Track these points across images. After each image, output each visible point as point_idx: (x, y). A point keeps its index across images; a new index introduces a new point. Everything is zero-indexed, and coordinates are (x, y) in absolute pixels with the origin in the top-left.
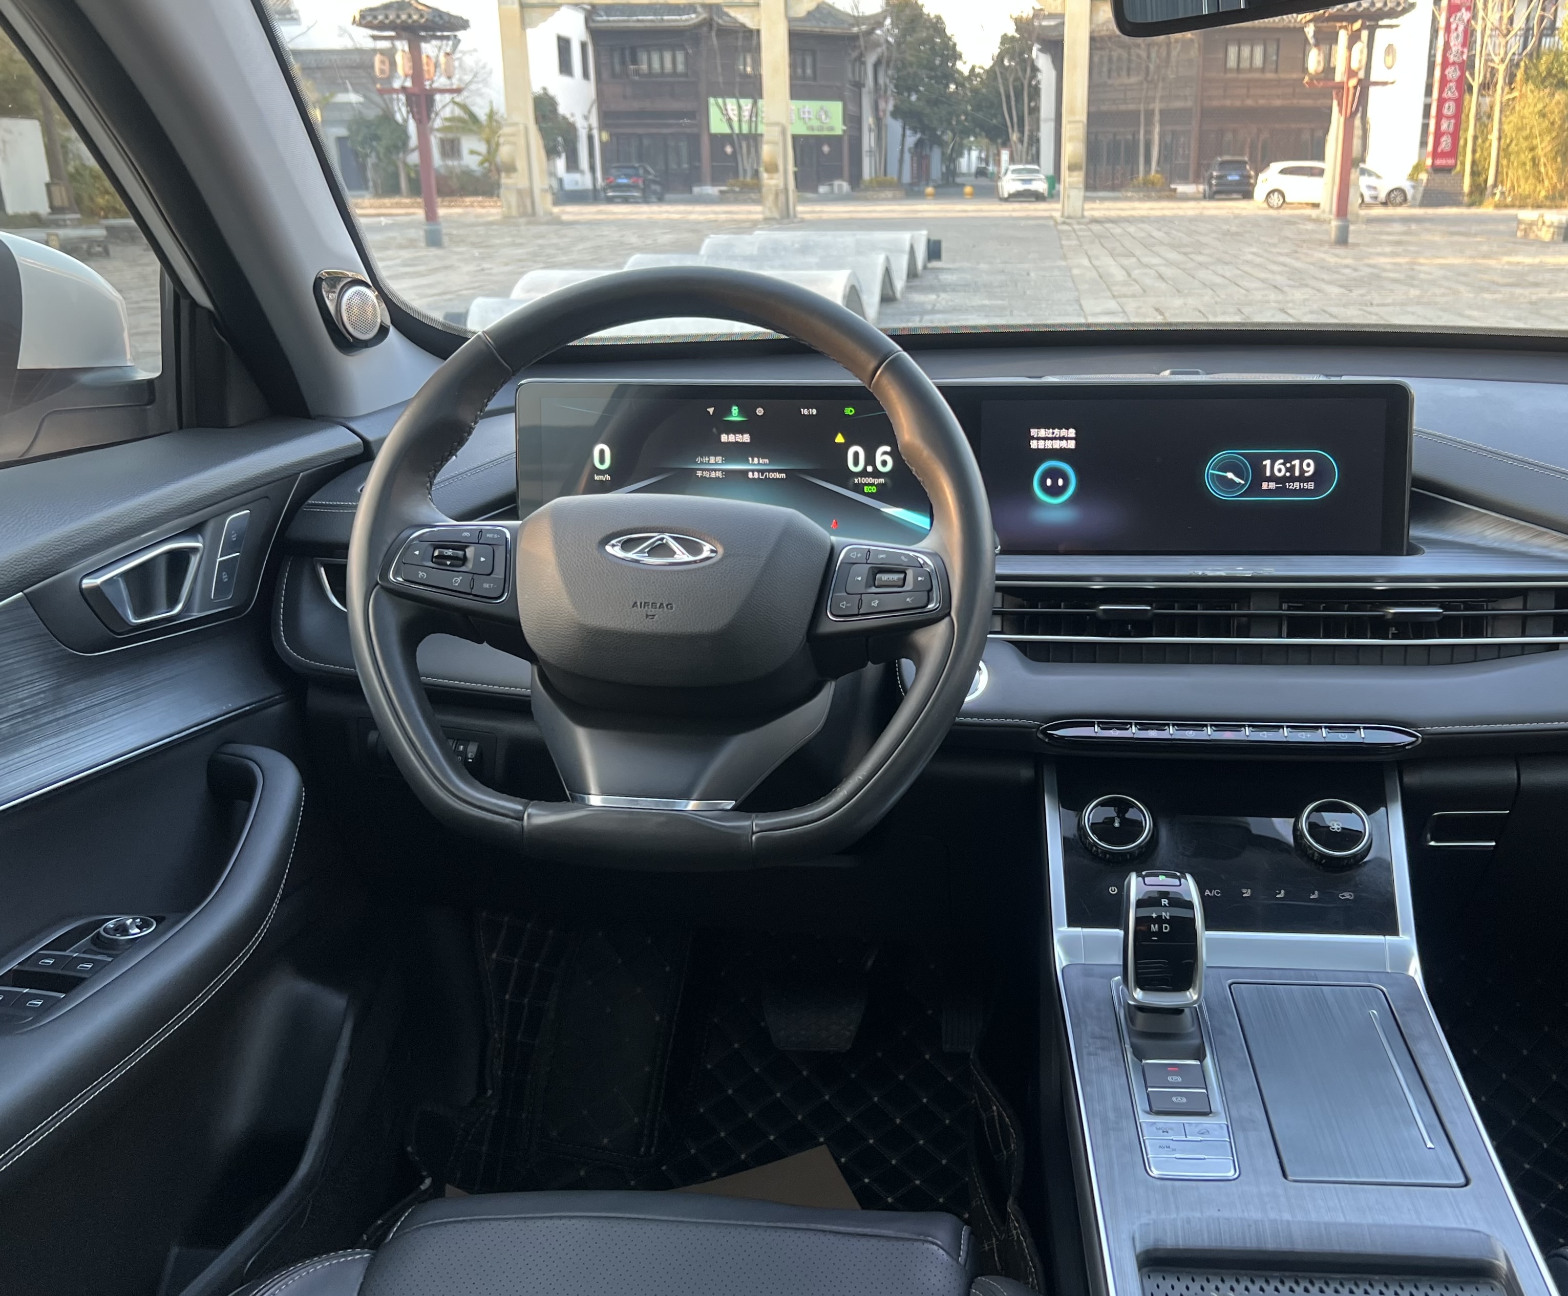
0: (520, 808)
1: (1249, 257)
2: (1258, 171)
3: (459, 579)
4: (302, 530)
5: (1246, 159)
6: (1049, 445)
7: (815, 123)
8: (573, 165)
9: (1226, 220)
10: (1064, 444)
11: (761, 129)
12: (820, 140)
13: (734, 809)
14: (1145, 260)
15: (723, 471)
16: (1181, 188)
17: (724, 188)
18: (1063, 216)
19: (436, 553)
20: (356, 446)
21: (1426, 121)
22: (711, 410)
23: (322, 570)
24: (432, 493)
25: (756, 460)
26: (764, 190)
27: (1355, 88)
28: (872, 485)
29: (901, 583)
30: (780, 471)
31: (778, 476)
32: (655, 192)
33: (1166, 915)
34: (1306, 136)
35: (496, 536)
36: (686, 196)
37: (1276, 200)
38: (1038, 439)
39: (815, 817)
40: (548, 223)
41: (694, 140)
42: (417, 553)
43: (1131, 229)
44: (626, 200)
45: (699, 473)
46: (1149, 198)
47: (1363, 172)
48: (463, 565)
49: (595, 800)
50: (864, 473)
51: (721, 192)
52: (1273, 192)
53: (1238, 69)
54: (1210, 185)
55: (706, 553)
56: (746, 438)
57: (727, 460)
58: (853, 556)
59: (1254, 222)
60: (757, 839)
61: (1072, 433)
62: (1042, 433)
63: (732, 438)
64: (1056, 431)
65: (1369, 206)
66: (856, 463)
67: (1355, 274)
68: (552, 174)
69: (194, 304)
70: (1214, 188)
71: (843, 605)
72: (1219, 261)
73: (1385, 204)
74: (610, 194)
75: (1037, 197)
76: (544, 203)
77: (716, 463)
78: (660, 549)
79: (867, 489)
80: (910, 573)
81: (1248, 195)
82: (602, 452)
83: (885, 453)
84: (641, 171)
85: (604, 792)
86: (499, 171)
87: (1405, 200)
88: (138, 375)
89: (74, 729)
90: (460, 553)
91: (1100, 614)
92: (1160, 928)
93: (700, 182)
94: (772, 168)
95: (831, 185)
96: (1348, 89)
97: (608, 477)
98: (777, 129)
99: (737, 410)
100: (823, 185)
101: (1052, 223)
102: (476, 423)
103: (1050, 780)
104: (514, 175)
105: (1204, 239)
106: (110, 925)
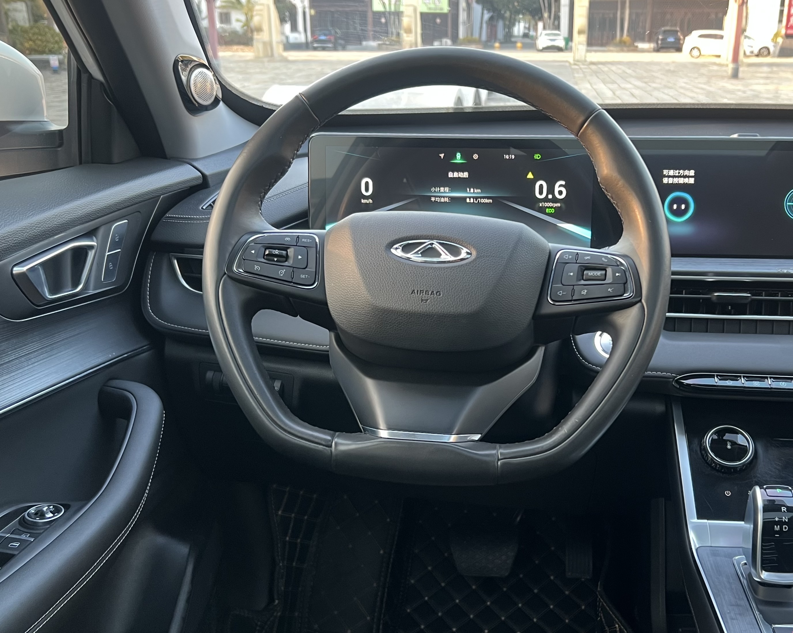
0: (329, 438)
1: (683, 85)
2: (685, 36)
3: (283, 271)
4: (161, 234)
5: (678, 29)
6: (676, 181)
7: (432, 6)
8: (294, 28)
9: (667, 64)
10: (686, 180)
11: (402, 9)
12: (435, 15)
13: (480, 440)
14: (623, 85)
15: (449, 197)
16: (641, 45)
17: (380, 42)
18: (574, 60)
19: (267, 252)
20: (197, 178)
21: (782, 9)
22: (442, 155)
23: (176, 262)
24: (262, 208)
25: (472, 190)
26: (404, 43)
28: (552, 207)
29: (603, 277)
30: (488, 198)
31: (487, 201)
32: (341, 45)
33: (785, 519)
34: (713, 16)
35: (309, 240)
36: (359, 47)
37: (695, 53)
38: (669, 177)
39: (545, 448)
40: (281, 61)
41: (363, 16)
42: (253, 252)
43: (614, 68)
44: (324, 49)
45: (433, 199)
46: (622, 51)
47: (746, 37)
48: (286, 261)
49: (384, 433)
50: (546, 200)
51: (379, 44)
52: (694, 48)
54: (657, 43)
55: (463, 255)
56: (466, 175)
57: (452, 190)
58: (566, 257)
59: (684, 66)
60: (501, 464)
61: (692, 173)
62: (671, 173)
63: (456, 175)
64: (681, 171)
65: (748, 56)
66: (541, 193)
67: (744, 95)
68: (283, 33)
69: (91, 77)
70: (660, 45)
71: (560, 293)
72: (666, 87)
73: (757, 56)
74: (315, 45)
75: (559, 49)
76: (279, 50)
77: (445, 192)
78: (430, 251)
79: (548, 211)
80: (609, 270)
81: (679, 49)
82: (367, 184)
83: (561, 186)
84: (333, 32)
85: (390, 428)
86: (252, 31)
87: (769, 53)
88: (51, 127)
89: (8, 373)
90: (284, 252)
91: (714, 299)
92: (781, 528)
93: (366, 38)
94: (409, 31)
95: (441, 41)
97: (370, 201)
98: (411, 9)
99: (460, 156)
100: (436, 41)
101: (567, 64)
102: (293, 159)
103: (677, 414)
104: (261, 33)
105: (655, 74)
106: (32, 510)
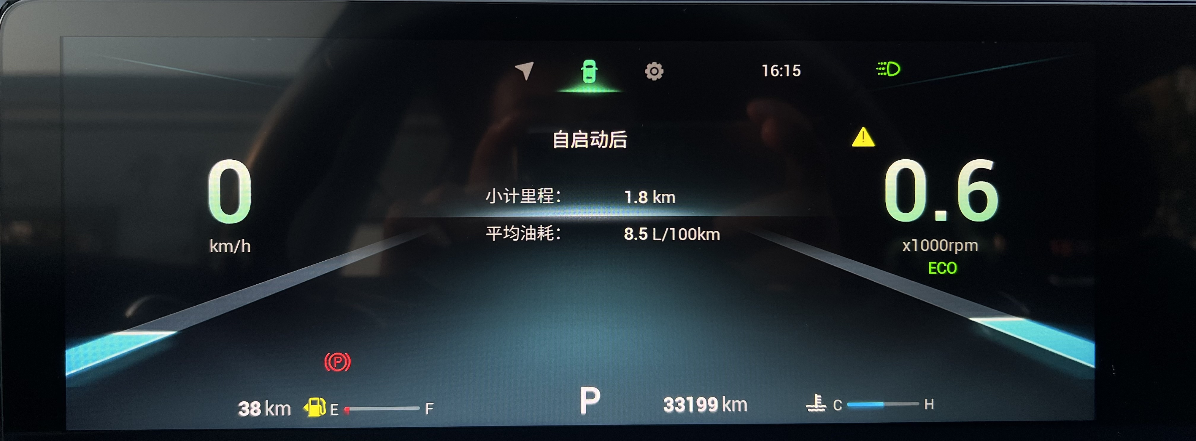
15: (555, 224)
22: (526, 68)
25: (643, 195)
28: (947, 256)
30: (706, 224)
45: (493, 232)
56: (618, 139)
63: (580, 139)
66: (905, 203)
77: (538, 205)
79: (931, 268)
83: (978, 175)
97: (245, 246)
99: (595, 69)
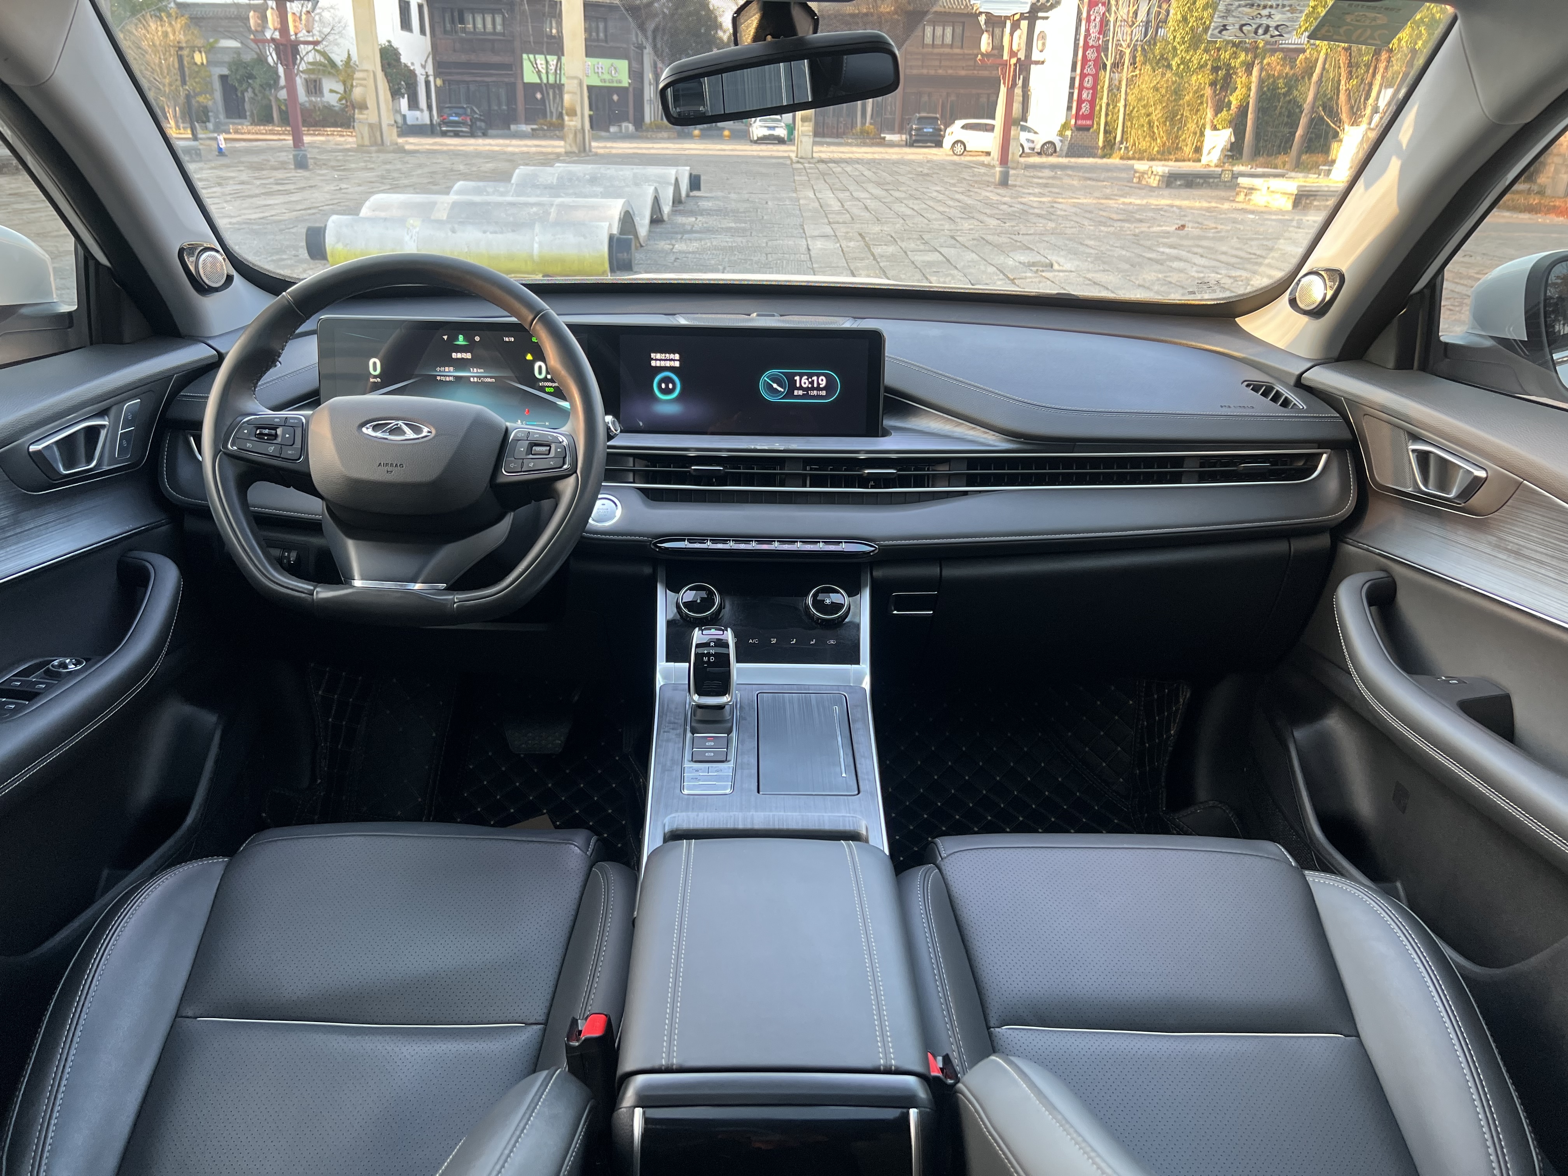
0: (312, 588)
1: (935, 194)
2: (947, 126)
3: (273, 448)
4: (175, 413)
5: (938, 116)
6: (663, 364)
7: (607, 77)
8: (413, 104)
9: (920, 164)
10: (672, 364)
11: (564, 80)
12: (611, 90)
13: (446, 589)
14: (855, 194)
15: (454, 376)
16: (889, 137)
17: (535, 127)
18: (797, 157)
19: (258, 432)
20: (213, 356)
21: (1072, 91)
22: (445, 337)
23: (192, 438)
24: (256, 392)
25: (475, 370)
26: (566, 129)
27: (1015, 65)
28: (551, 387)
29: (547, 452)
30: (491, 377)
31: (489, 380)
32: (480, 128)
33: (712, 651)
34: (984, 100)
35: (296, 421)
36: (506, 131)
37: (959, 148)
38: (656, 360)
40: (394, 152)
41: (511, 88)
42: (246, 431)
43: (849, 169)
44: (457, 135)
45: (438, 378)
46: (865, 145)
47: (1024, 129)
48: (275, 439)
49: (358, 583)
50: (545, 379)
51: (533, 129)
52: (957, 142)
53: (933, 46)
54: (911, 135)
55: (424, 434)
56: (468, 356)
57: (456, 370)
58: (519, 435)
59: (941, 166)
60: (457, 607)
61: (677, 356)
62: (658, 356)
63: (459, 355)
64: (667, 355)
65: (1028, 155)
66: (540, 373)
67: (1010, 210)
68: (398, 111)
69: (97, 263)
70: (914, 138)
71: (512, 465)
72: (912, 196)
73: (1039, 154)
74: (444, 129)
75: (780, 141)
76: (391, 136)
77: (449, 372)
78: (397, 430)
79: (547, 390)
80: (553, 446)
81: (939, 144)
82: (375, 363)
84: (469, 111)
85: (362, 579)
86: (354, 108)
87: (1055, 151)
88: (60, 308)
90: (273, 432)
91: (692, 472)
92: (709, 659)
93: (515, 121)
94: (572, 113)
95: (620, 126)
96: (1010, 65)
97: (379, 380)
98: (576, 82)
99: (463, 338)
100: (613, 125)
101: (789, 162)
102: (283, 350)
103: (661, 574)
104: (365, 112)
105: (900, 178)
106: (56, 663)
